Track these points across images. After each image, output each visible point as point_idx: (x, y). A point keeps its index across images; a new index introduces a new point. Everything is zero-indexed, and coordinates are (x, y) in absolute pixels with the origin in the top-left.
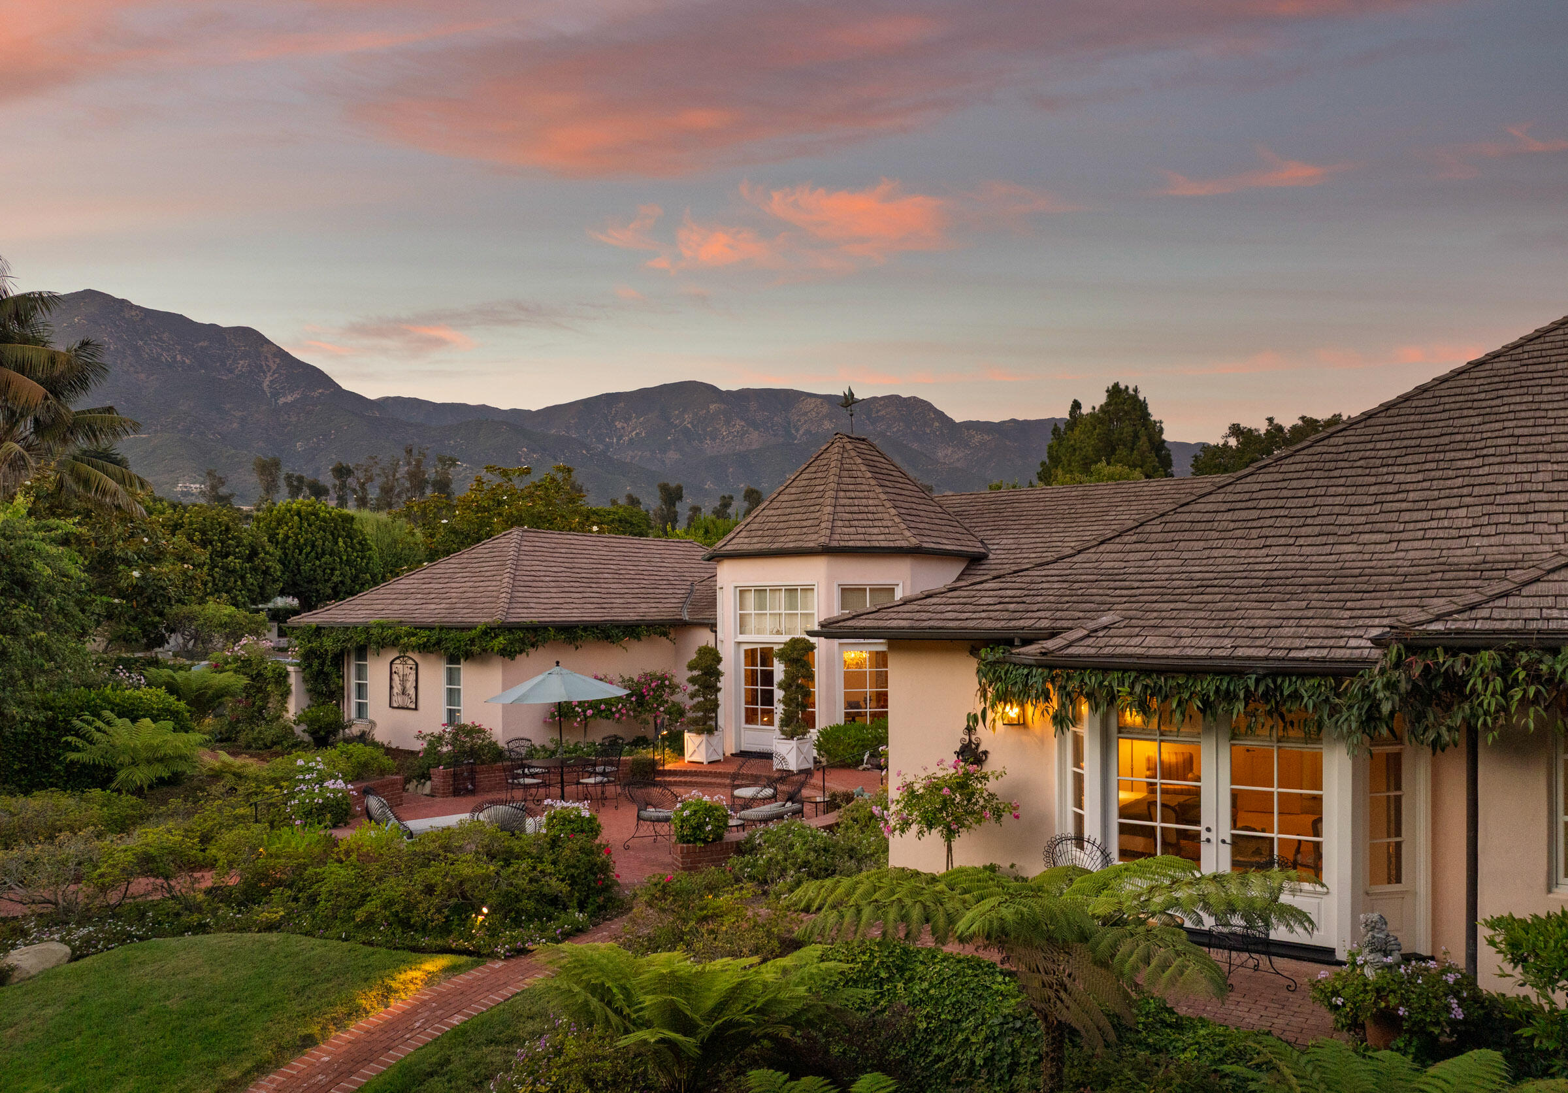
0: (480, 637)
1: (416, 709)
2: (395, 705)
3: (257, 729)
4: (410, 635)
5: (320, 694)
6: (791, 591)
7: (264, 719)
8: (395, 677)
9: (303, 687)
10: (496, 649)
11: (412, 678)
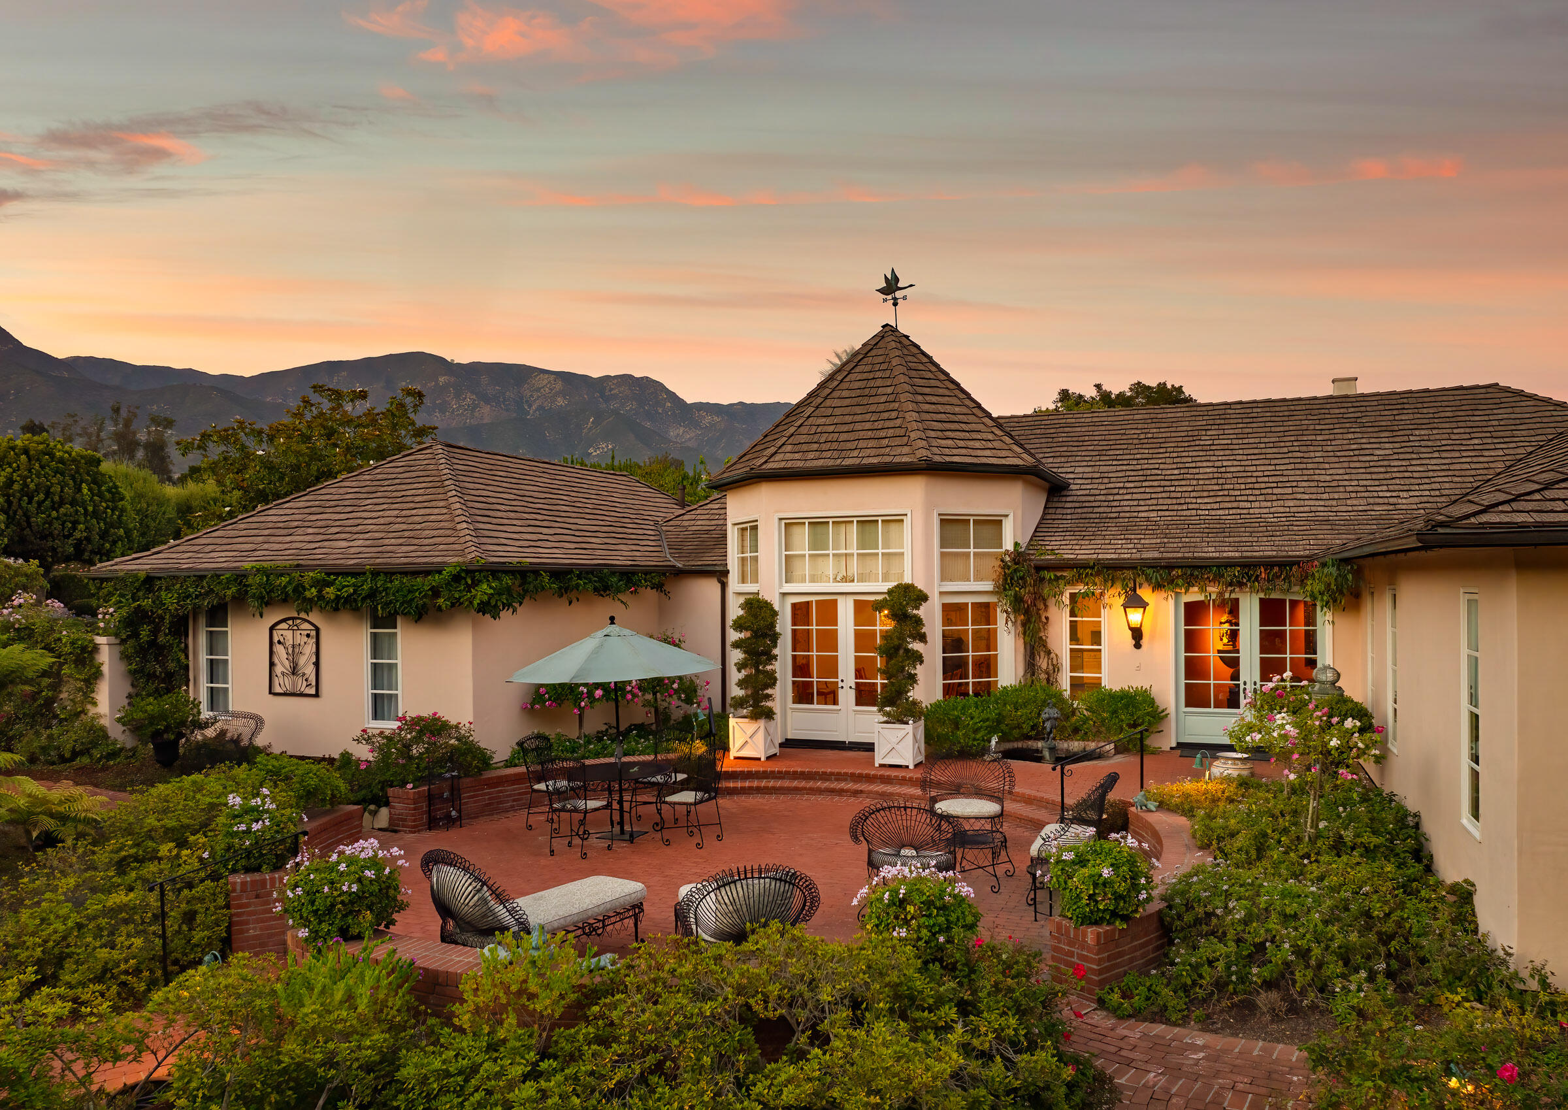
0: (448, 584)
1: (317, 695)
2: (278, 689)
3: (45, 734)
4: (321, 584)
5: (151, 676)
7: (56, 716)
8: (279, 649)
9: (122, 667)
10: (476, 602)
11: (309, 649)
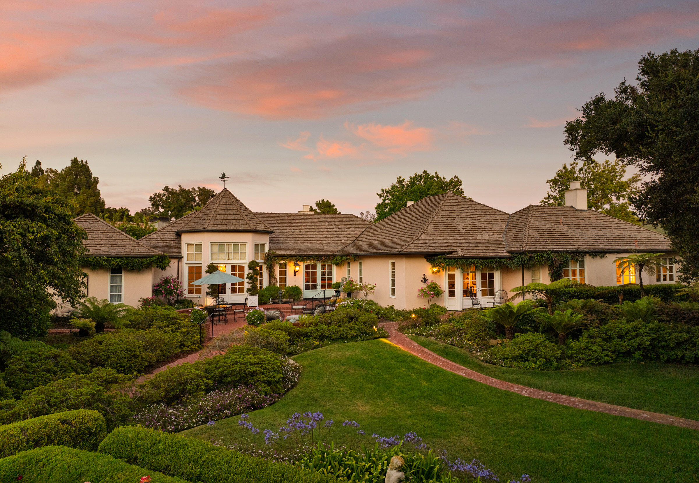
6: (236, 245)
